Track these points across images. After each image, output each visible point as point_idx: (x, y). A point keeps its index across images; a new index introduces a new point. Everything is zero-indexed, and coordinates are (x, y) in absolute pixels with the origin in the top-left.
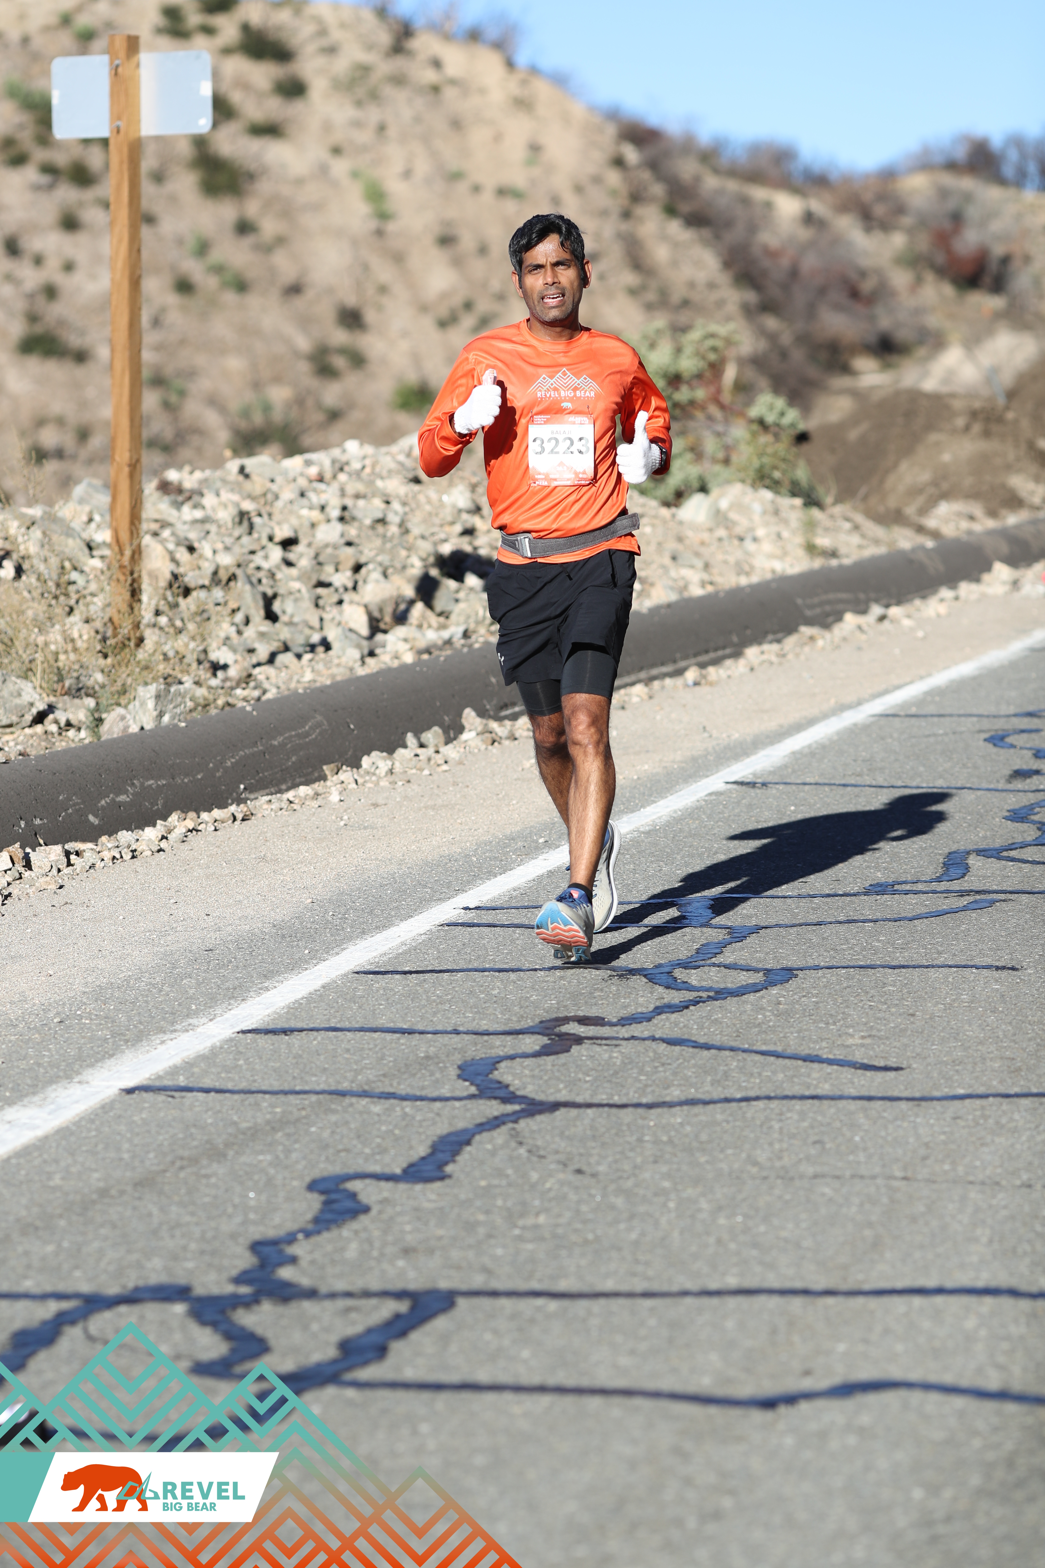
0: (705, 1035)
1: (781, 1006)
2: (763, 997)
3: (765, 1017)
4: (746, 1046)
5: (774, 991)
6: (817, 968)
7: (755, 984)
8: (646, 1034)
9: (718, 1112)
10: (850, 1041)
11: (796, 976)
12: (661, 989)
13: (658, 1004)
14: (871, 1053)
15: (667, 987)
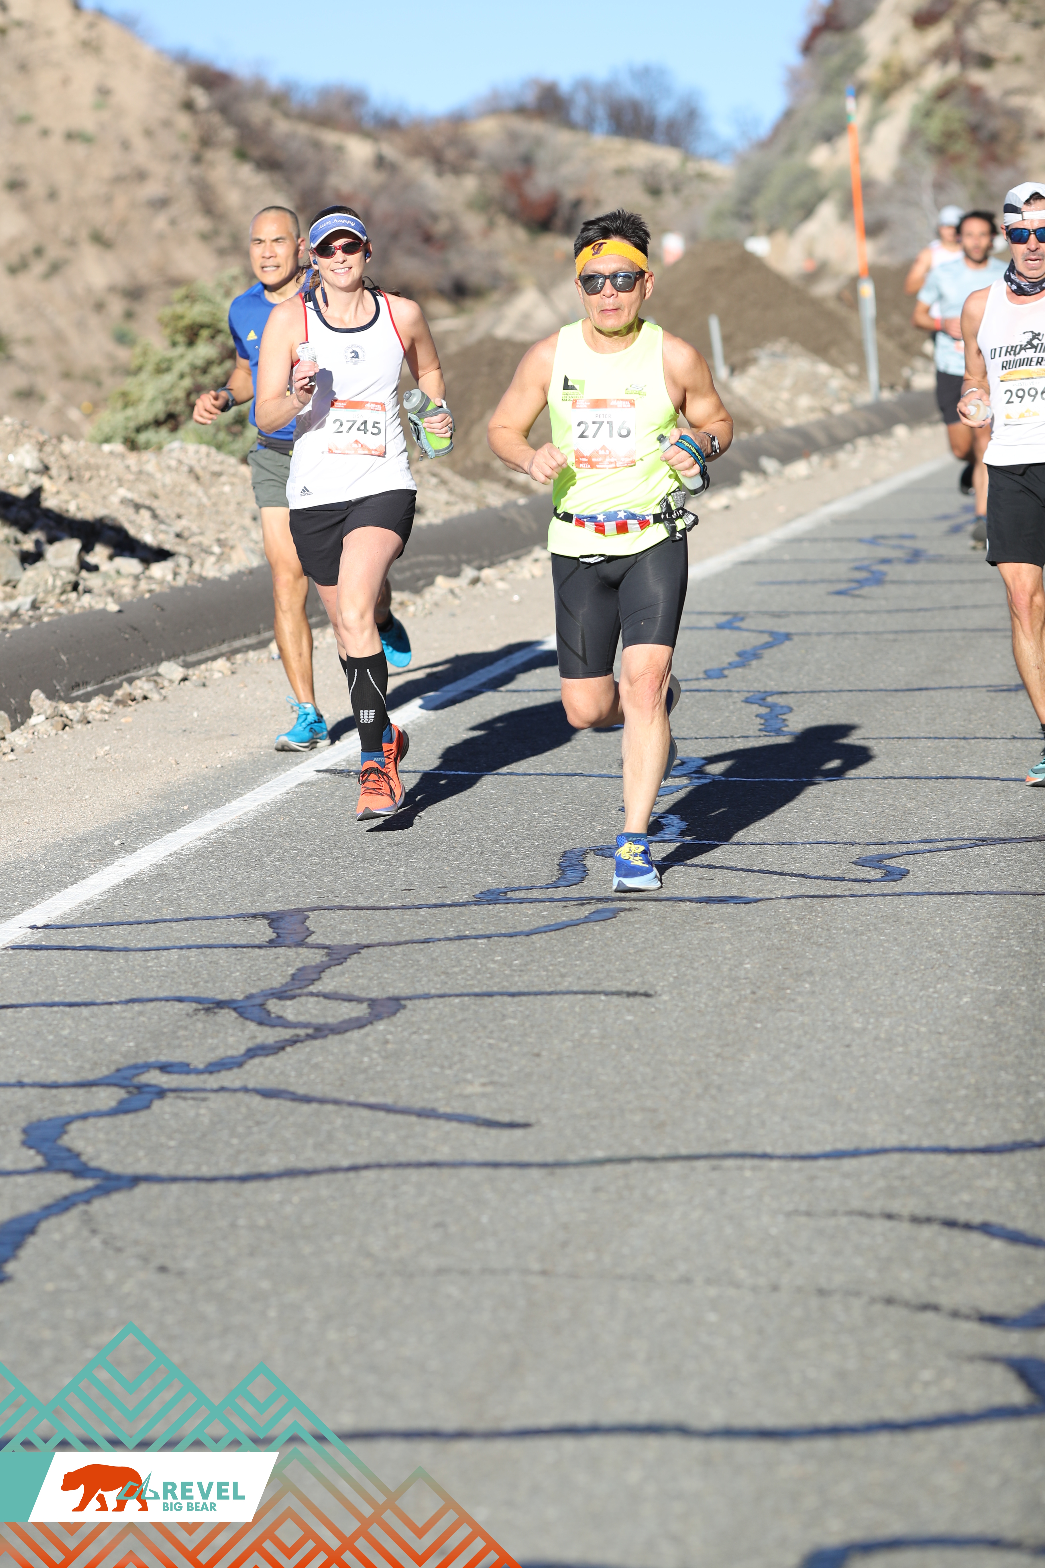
0: (305, 1083)
1: (389, 1046)
2: (368, 1035)
3: (371, 1059)
4: (352, 1098)
5: (381, 1026)
6: (427, 997)
7: (358, 1019)
8: (238, 1084)
9: (321, 1186)
10: (469, 1090)
11: (404, 1007)
12: (252, 1026)
13: (250, 1045)
14: (494, 1105)
15: (261, 1023)
